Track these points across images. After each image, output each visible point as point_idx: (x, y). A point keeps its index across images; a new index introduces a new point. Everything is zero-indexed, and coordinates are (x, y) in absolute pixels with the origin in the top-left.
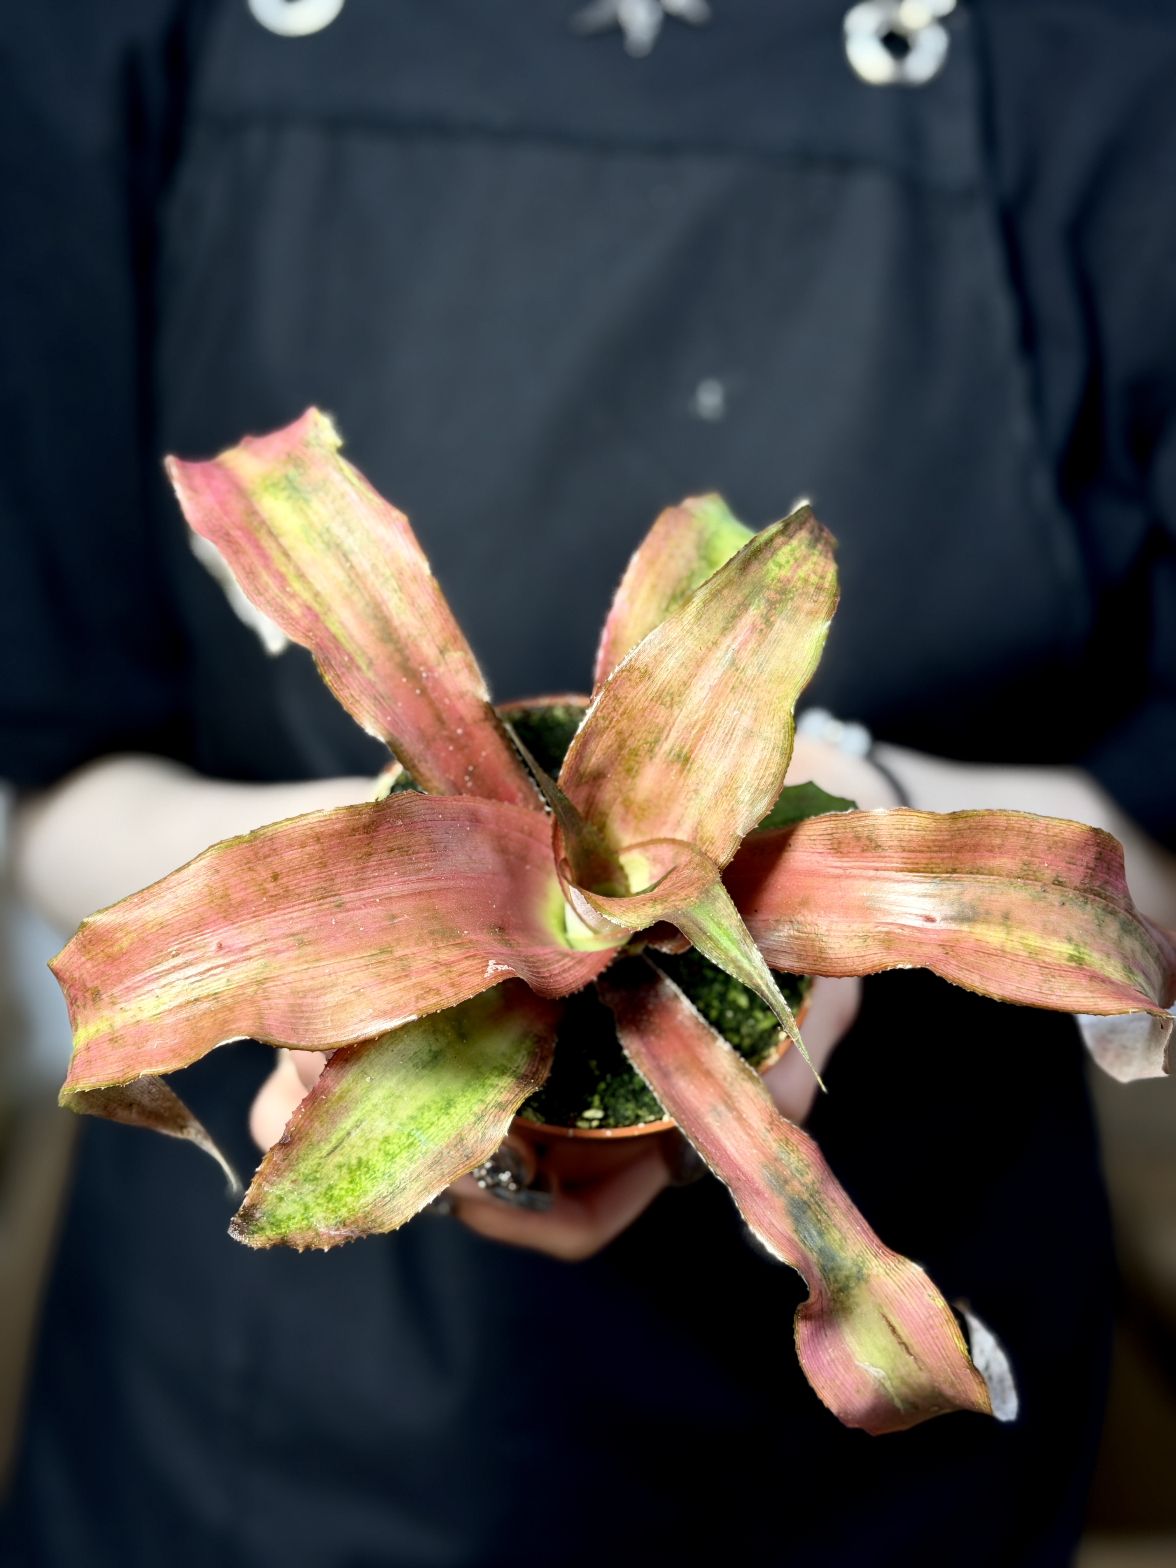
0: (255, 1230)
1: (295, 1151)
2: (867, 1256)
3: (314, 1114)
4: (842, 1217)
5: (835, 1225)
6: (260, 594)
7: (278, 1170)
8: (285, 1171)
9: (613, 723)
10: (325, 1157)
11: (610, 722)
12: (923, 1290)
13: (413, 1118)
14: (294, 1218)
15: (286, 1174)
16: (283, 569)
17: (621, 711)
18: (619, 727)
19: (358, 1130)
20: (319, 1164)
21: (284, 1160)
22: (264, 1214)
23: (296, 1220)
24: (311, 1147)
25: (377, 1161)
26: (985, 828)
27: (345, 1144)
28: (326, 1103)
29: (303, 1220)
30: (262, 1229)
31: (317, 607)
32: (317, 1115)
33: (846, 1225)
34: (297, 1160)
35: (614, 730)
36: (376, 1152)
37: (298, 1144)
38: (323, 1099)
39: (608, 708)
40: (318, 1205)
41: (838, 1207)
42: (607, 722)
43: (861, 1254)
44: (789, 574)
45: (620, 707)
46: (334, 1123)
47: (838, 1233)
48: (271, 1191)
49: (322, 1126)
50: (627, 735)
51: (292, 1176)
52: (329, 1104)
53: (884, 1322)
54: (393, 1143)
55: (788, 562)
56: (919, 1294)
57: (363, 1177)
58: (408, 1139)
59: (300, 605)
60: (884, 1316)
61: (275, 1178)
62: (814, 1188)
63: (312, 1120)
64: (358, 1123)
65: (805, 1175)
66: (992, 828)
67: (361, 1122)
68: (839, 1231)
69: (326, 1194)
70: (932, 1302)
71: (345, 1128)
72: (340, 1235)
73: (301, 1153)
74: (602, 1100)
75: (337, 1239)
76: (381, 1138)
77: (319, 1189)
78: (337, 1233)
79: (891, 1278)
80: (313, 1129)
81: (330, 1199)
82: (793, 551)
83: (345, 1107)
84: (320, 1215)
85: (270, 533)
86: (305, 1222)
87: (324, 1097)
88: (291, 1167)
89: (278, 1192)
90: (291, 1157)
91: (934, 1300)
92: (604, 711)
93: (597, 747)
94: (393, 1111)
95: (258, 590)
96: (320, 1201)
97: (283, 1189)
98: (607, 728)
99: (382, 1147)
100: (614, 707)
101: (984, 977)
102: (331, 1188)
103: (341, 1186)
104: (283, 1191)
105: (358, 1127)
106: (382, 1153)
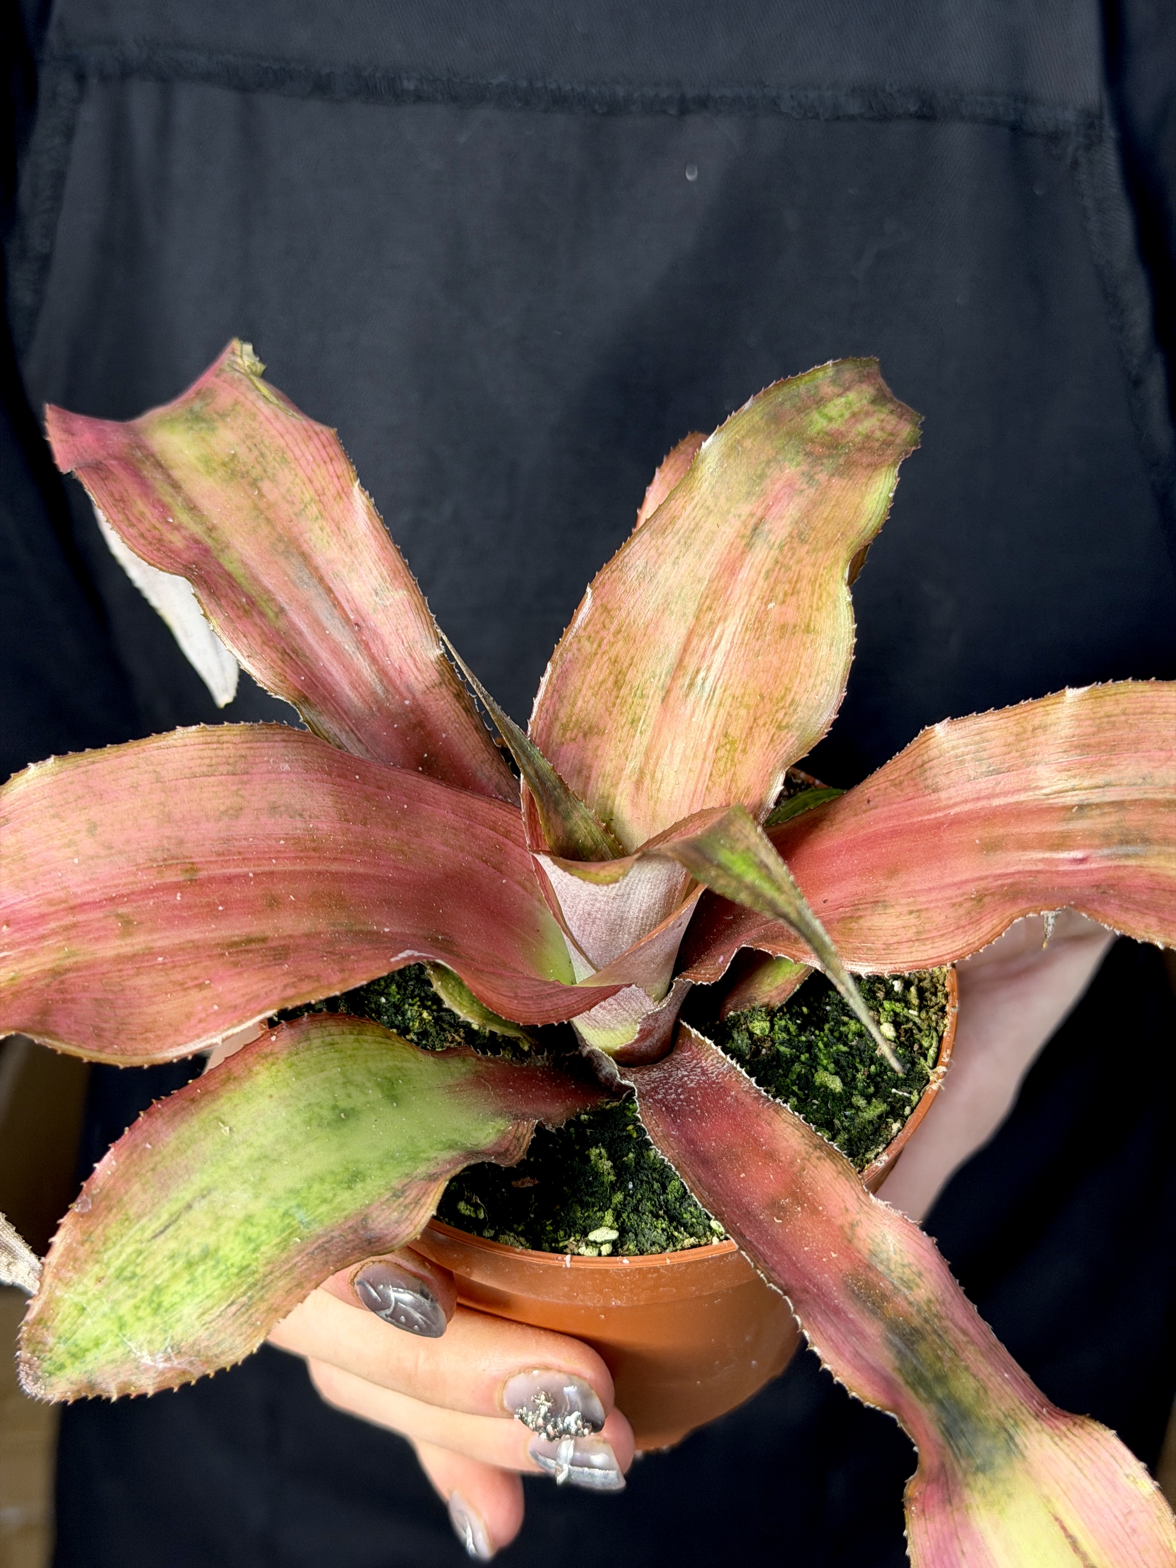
0: (51, 1368)
1: (100, 1228)
2: (1022, 1417)
3: (132, 1170)
4: (980, 1358)
5: (967, 1368)
6: (132, 525)
7: (75, 1260)
8: (86, 1261)
9: (604, 647)
10: (149, 1241)
11: (599, 646)
12: (1117, 1467)
13: (294, 1192)
14: (103, 1343)
15: (88, 1267)
16: (167, 499)
17: (613, 629)
18: (613, 654)
19: (204, 1203)
20: (140, 1253)
21: (82, 1243)
22: (60, 1338)
23: (107, 1346)
24: (127, 1223)
25: (232, 1250)
26: (1148, 713)
27: (181, 1222)
28: (151, 1155)
29: (117, 1345)
30: (62, 1367)
31: (209, 542)
32: (137, 1174)
33: (985, 1369)
34: (104, 1244)
35: (605, 658)
36: (231, 1238)
37: (106, 1217)
38: (145, 1149)
39: (595, 625)
40: (139, 1319)
41: (972, 1342)
42: (595, 646)
43: (1012, 1413)
44: (843, 429)
45: (612, 623)
46: (164, 1187)
47: (971, 1379)
48: (66, 1296)
49: (145, 1191)
50: (626, 664)
51: (95, 1270)
52: (158, 1158)
53: (1057, 1528)
54: (258, 1224)
55: (841, 416)
56: (1109, 1475)
57: (209, 1277)
58: (282, 1221)
59: (184, 538)
60: (1057, 1519)
61: (70, 1274)
62: (930, 1309)
63: (128, 1181)
64: (205, 1192)
65: (915, 1288)
66: (1159, 711)
67: (209, 1192)
68: (974, 1376)
69: (151, 1301)
70: (1132, 1486)
71: (183, 1198)
72: (172, 1369)
73: (111, 1232)
74: (617, 1217)
75: (169, 1375)
76: (240, 1215)
77: (141, 1295)
78: (168, 1365)
79: (1062, 1450)
80: (129, 1194)
81: (157, 1309)
82: (849, 404)
83: (186, 1167)
84: (142, 1337)
85: (158, 465)
86: (120, 1350)
87: (148, 1146)
88: (95, 1255)
89: (77, 1299)
90: (94, 1237)
91: (1135, 1482)
92: (589, 628)
93: (583, 683)
94: (262, 1179)
95: (128, 520)
96: (141, 1313)
97: (85, 1293)
98: (596, 654)
99: (242, 1230)
100: (603, 623)
101: (1165, 920)
102: (158, 1290)
103: (173, 1289)
104: (85, 1297)
105: (204, 1197)
106: (240, 1239)
